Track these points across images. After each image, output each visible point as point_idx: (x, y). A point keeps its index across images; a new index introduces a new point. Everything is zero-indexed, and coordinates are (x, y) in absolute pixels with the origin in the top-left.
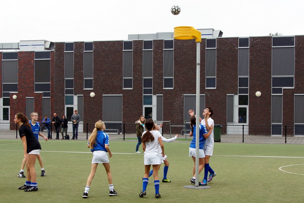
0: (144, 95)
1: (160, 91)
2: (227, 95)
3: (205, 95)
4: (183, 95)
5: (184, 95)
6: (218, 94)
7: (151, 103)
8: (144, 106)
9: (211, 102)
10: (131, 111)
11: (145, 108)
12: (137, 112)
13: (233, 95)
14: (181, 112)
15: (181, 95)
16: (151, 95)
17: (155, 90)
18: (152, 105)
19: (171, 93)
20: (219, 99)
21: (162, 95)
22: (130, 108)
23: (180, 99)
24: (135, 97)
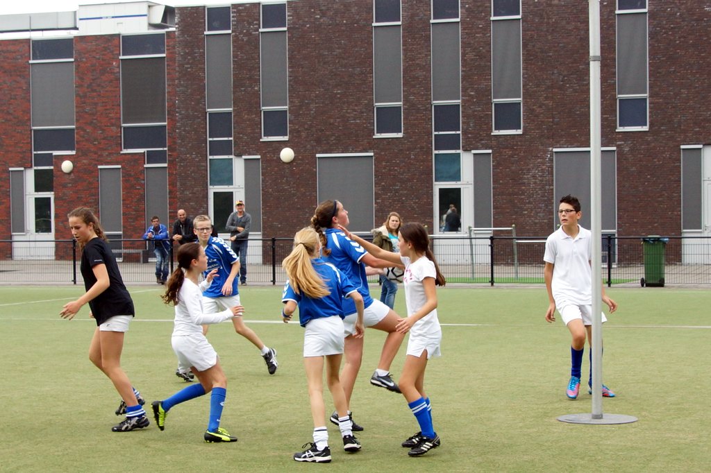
0: (437, 152)
1: (482, 140)
2: (682, 147)
3: (614, 148)
4: (552, 151)
5: (555, 150)
6: (653, 144)
7: (457, 177)
8: (438, 186)
9: (634, 169)
10: (398, 201)
11: (441, 190)
12: (415, 203)
13: (700, 146)
14: (545, 201)
15: (546, 152)
16: (458, 151)
17: (469, 138)
18: (460, 180)
19: (517, 145)
20: (659, 161)
21: (490, 151)
22: (397, 191)
23: (543, 164)
24: (409, 158)
